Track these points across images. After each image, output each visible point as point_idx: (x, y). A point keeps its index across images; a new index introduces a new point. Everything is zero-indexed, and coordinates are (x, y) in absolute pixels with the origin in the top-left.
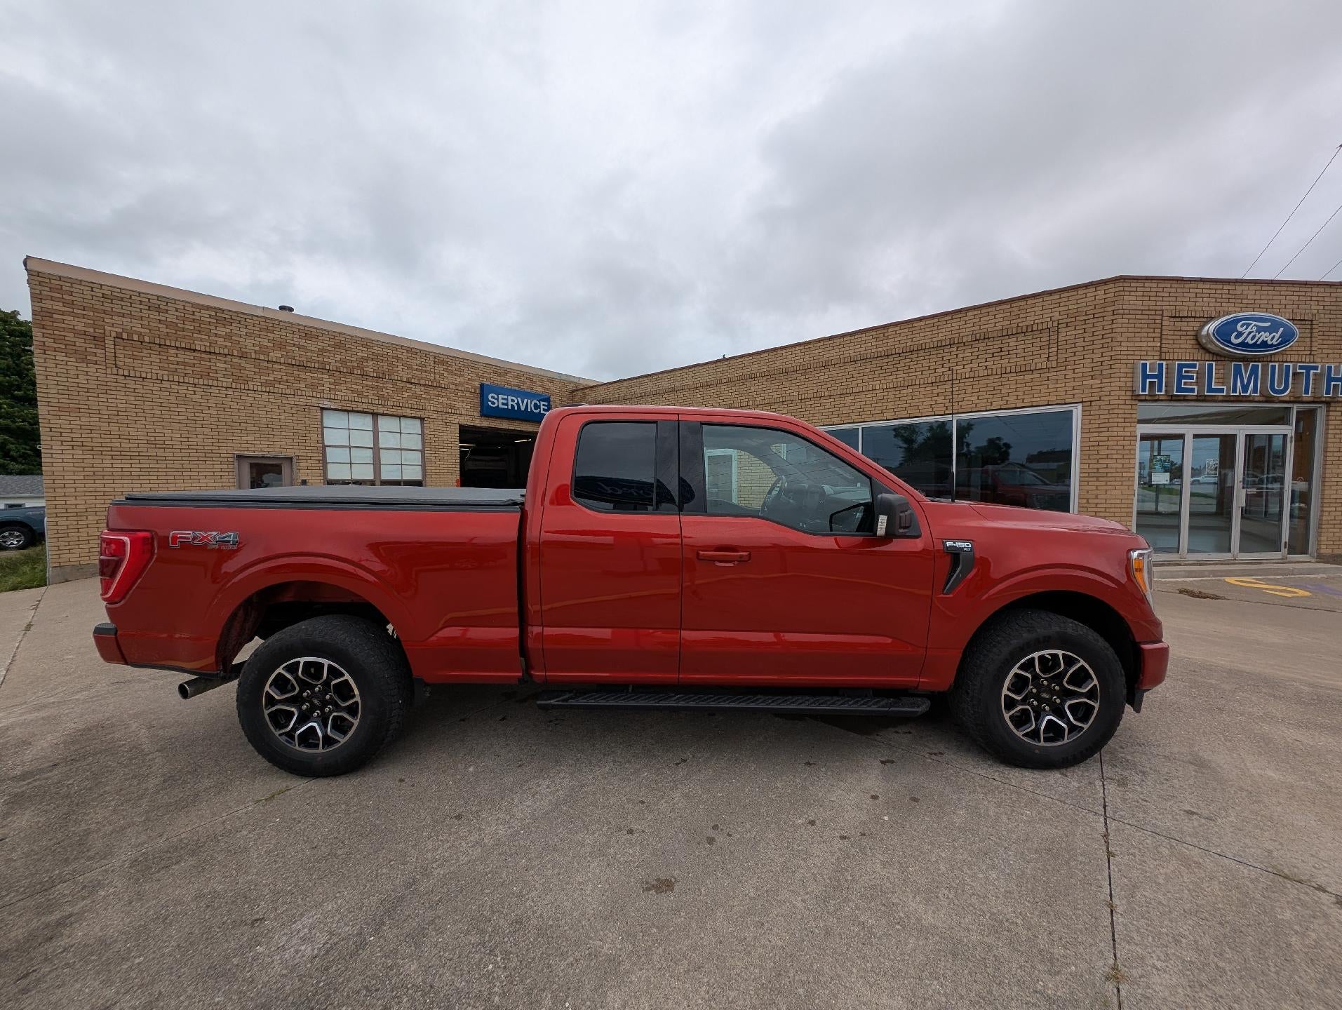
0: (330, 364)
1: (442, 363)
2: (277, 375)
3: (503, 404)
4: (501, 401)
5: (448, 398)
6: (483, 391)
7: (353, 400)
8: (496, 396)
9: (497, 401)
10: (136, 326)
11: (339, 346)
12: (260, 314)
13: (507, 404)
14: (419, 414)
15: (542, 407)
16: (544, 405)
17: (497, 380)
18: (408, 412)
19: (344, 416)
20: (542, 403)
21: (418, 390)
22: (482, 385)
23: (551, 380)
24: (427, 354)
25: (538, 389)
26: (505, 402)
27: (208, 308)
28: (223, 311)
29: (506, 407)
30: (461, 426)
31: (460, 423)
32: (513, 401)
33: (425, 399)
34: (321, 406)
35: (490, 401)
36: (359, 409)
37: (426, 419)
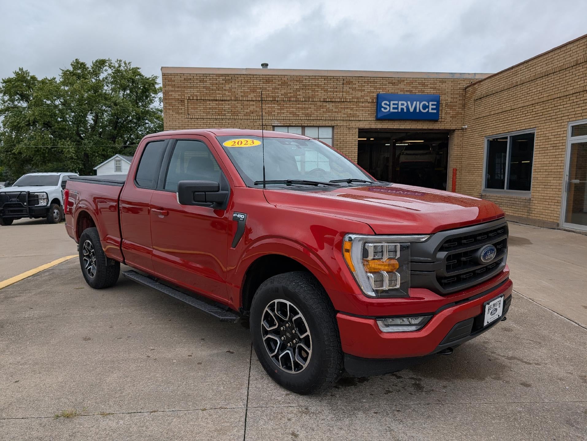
0: (278, 97)
1: (349, 83)
2: (252, 108)
3: (394, 108)
4: (392, 106)
5: (352, 109)
6: (378, 100)
7: (290, 119)
8: (388, 103)
9: (388, 107)
10: (195, 91)
11: (284, 84)
12: (245, 73)
13: (397, 108)
14: (330, 123)
15: (431, 107)
16: (432, 105)
17: (390, 89)
18: (324, 123)
19: (285, 129)
20: (431, 103)
21: (330, 106)
22: (378, 95)
23: (443, 81)
24: (337, 79)
25: (429, 91)
26: (396, 106)
27: (222, 75)
28: (228, 75)
29: (396, 111)
30: (359, 129)
31: (359, 127)
32: (403, 104)
33: (335, 112)
34: (273, 125)
35: (383, 107)
36: (294, 125)
37: (335, 127)
